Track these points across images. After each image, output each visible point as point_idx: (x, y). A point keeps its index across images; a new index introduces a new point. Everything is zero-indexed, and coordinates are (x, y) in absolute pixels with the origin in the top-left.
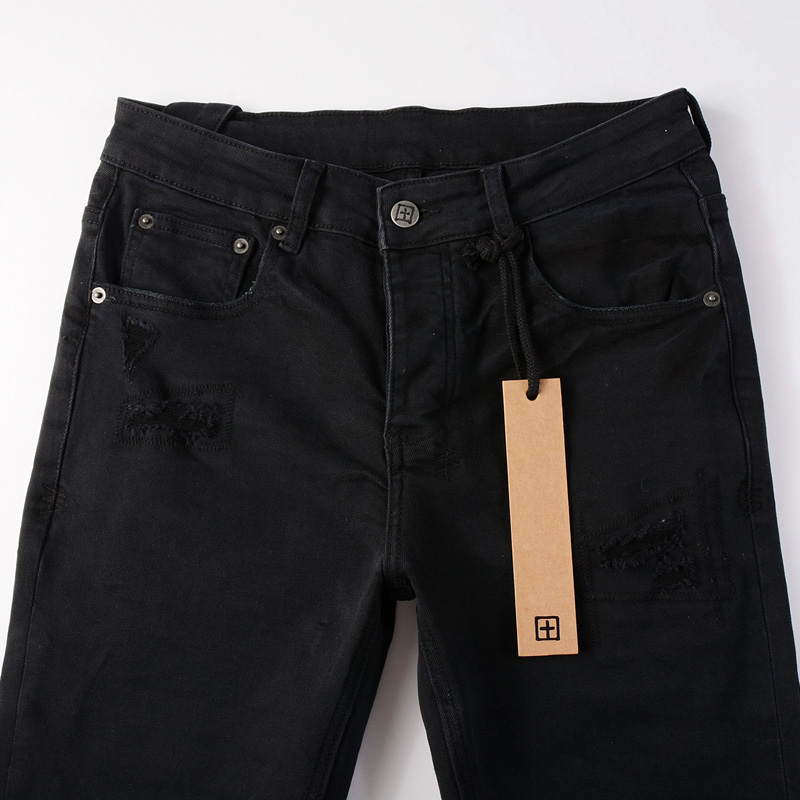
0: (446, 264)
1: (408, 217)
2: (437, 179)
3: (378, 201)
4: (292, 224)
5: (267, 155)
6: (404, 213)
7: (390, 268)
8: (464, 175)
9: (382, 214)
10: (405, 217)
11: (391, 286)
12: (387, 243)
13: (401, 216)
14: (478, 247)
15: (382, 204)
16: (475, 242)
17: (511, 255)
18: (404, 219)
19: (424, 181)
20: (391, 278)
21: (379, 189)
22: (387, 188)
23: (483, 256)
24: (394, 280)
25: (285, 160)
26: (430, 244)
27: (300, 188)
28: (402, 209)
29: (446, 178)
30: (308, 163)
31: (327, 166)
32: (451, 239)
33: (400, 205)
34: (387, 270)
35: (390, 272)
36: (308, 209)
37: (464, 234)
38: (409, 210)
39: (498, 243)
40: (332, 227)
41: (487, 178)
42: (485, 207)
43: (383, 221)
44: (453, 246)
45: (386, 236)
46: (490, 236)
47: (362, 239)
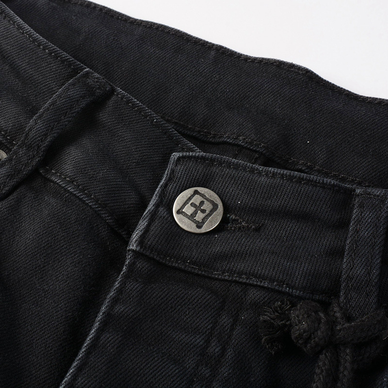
0: (225, 320)
1: (200, 216)
2: (274, 175)
3: (167, 172)
4: (16, 153)
5: (35, 40)
6: (198, 208)
7: (123, 284)
8: (324, 186)
9: (162, 195)
10: (195, 213)
11: (108, 315)
12: (141, 242)
13: (189, 210)
14: (293, 314)
15: (170, 179)
16: (293, 305)
17: (347, 356)
18: (192, 217)
19: (252, 171)
20: (115, 301)
21: (175, 155)
22: (190, 158)
23: (295, 333)
24: (119, 308)
25: (56, 57)
26: (216, 274)
27: (53, 104)
28: (197, 200)
29: (291, 178)
30: (87, 75)
31: (113, 91)
32: (254, 281)
33: (196, 192)
34: (117, 285)
35: (120, 291)
36: (49, 139)
37: (281, 283)
38: (207, 206)
39: (332, 323)
40: (72, 182)
41: (361, 206)
42: (337, 253)
43: (157, 206)
44: (253, 295)
45: (147, 230)
46: (325, 306)
47: (109, 220)
